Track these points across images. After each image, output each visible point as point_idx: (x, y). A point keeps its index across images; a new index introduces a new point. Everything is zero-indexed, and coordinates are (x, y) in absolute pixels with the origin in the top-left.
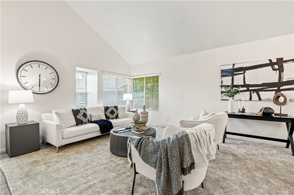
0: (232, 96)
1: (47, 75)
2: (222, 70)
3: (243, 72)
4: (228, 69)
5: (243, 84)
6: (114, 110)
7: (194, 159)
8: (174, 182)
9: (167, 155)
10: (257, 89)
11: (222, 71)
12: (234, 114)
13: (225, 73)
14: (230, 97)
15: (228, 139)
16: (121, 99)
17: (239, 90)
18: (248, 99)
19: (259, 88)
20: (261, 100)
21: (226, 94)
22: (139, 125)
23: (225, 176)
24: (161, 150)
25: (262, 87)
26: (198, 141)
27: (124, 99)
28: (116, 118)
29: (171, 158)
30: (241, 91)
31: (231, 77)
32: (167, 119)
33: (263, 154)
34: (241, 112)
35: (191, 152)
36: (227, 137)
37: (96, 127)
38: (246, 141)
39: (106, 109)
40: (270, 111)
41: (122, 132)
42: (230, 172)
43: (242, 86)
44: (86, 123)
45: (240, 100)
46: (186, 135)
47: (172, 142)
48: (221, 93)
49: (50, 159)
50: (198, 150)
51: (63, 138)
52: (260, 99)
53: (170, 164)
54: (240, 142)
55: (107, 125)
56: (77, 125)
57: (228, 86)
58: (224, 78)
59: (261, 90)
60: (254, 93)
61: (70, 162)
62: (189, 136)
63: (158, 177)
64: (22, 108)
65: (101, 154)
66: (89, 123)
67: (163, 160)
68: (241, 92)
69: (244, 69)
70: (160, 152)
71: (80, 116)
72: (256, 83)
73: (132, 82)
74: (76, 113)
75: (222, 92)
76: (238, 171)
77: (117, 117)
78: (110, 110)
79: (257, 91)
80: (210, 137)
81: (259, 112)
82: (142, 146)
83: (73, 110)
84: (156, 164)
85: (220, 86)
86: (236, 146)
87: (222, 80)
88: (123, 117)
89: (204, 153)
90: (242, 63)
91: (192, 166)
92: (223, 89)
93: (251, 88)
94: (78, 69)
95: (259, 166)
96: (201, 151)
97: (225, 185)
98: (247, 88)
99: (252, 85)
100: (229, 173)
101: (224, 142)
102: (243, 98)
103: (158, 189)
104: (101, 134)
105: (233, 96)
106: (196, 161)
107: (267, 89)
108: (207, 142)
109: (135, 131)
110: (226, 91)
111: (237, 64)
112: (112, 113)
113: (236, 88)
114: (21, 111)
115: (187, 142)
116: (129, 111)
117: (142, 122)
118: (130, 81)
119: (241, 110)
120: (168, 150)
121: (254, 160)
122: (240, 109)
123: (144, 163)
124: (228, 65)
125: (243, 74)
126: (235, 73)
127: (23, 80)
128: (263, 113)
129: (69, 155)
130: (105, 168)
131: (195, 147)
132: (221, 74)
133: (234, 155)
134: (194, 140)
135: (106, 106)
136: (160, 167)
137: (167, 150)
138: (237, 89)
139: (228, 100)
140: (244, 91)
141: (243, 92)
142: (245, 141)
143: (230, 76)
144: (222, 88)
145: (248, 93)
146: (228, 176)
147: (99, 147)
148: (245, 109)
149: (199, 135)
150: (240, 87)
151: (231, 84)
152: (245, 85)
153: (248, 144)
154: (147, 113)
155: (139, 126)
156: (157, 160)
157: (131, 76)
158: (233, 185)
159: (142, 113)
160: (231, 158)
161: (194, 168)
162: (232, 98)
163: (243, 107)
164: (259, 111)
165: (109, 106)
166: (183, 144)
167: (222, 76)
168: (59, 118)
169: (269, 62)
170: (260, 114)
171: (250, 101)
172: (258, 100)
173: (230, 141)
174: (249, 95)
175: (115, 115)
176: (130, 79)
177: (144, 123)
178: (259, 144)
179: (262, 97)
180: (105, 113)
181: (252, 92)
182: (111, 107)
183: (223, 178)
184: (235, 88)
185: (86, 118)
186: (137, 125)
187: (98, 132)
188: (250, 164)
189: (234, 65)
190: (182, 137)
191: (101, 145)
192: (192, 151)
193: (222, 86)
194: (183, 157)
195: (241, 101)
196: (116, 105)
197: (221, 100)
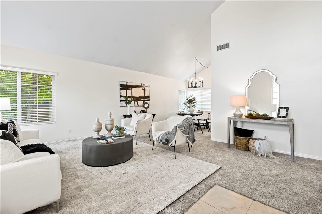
3: (131, 88)
4: (124, 85)
11: (121, 86)
19: (137, 99)
31: (126, 90)
59: (139, 100)
60: (136, 102)
72: (137, 96)
75: (121, 101)
85: (120, 96)
87: (121, 92)
92: (122, 99)
93: (135, 99)
124: (124, 82)
125: (131, 90)
126: (128, 88)
151: (126, 95)
152: (132, 97)
163: (135, 111)
167: (121, 89)
169: (141, 85)
179: (139, 105)
184: (128, 98)
189: (127, 82)
197: (121, 106)
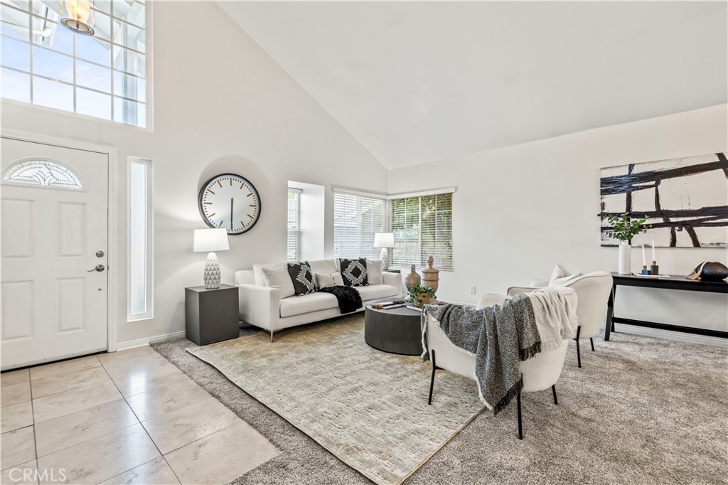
0: (627, 236)
1: (244, 200)
2: (601, 179)
3: (653, 183)
4: (617, 177)
5: (654, 209)
6: (360, 267)
7: (539, 337)
8: (507, 371)
9: (495, 329)
10: (689, 221)
11: (604, 181)
12: (632, 276)
13: (609, 186)
14: (623, 238)
15: (617, 334)
16: (370, 244)
17: (643, 223)
18: (668, 243)
19: (695, 218)
20: (700, 247)
21: (613, 233)
22: (423, 294)
23: (602, 391)
24: (484, 322)
25: (700, 217)
26: (546, 308)
27: (376, 245)
28: (364, 285)
29: (502, 334)
30: (648, 226)
31: (625, 195)
32: (472, 288)
33: (697, 364)
34: (649, 273)
35: (534, 326)
36: (616, 331)
37: (332, 300)
38: (663, 340)
39: (344, 264)
40: (720, 271)
41: (389, 307)
42: (614, 387)
43: (651, 215)
44: (310, 292)
45: (646, 246)
46: (527, 299)
47: (504, 309)
48: (602, 231)
49: (266, 350)
50: (547, 322)
51: (280, 317)
52: (696, 244)
53: (500, 343)
54: (648, 340)
55: (351, 297)
56: (297, 294)
57: (619, 215)
58: (607, 196)
59: (699, 223)
60: (680, 230)
61: (304, 356)
62: (532, 300)
63: (480, 366)
64: (214, 261)
65: (351, 347)
66: (315, 291)
67: (489, 337)
68: (649, 228)
69: (656, 177)
70: (483, 326)
71: (301, 278)
72: (686, 208)
73: (391, 206)
74: (294, 270)
75: (603, 229)
76: (631, 386)
77: (365, 283)
78: (351, 267)
79: (689, 227)
80: (566, 303)
81: (693, 273)
82: (451, 318)
83: (288, 264)
84: (475, 345)
85: (599, 215)
86: (636, 347)
87: (603, 200)
88: (378, 283)
89: (557, 326)
90: (651, 162)
91: (537, 347)
92: (606, 223)
93: (673, 220)
94: (291, 184)
95: (681, 381)
96: (552, 324)
97: (600, 403)
98: (664, 220)
99: (678, 211)
100: (611, 388)
101: (607, 339)
102: (653, 241)
103: (481, 383)
104: (342, 313)
105: (629, 238)
106: (543, 339)
107: (713, 222)
108: (561, 310)
109: (414, 306)
110: (613, 226)
111: (639, 164)
112: (356, 272)
113: (638, 218)
114: (212, 265)
115: (529, 310)
116: (386, 270)
117: (429, 289)
118: (386, 206)
119: (649, 269)
120: (497, 322)
121: (672, 371)
122: (645, 267)
123: (454, 346)
124: (618, 166)
125: (654, 188)
126: (635, 185)
127: (209, 210)
128: (702, 275)
129: (296, 346)
130: (368, 368)
131: (541, 318)
132: (601, 187)
133: (627, 362)
134: (540, 307)
135: (344, 258)
136: (484, 350)
137: (495, 323)
138: (638, 220)
139: (618, 246)
140: (655, 226)
141: (653, 227)
142: (660, 339)
143: (623, 191)
144: (602, 219)
145: (667, 230)
146: (610, 392)
147: (343, 336)
148: (658, 267)
149: (547, 300)
150: (646, 216)
151: (624, 210)
152: (659, 213)
153: (666, 346)
154: (437, 273)
155: (424, 296)
156: (478, 340)
157: (388, 195)
158: (618, 404)
159: (425, 273)
160: (621, 366)
161: (540, 351)
162: (628, 241)
163: (655, 262)
164: (692, 270)
165: (350, 258)
166: (522, 312)
167: (603, 192)
168: (269, 279)
169: (717, 160)
170: (695, 277)
171: (673, 250)
172: (692, 245)
173: (624, 338)
174: (670, 234)
175: (361, 277)
176: (386, 200)
177: (430, 293)
178: (693, 346)
179: (701, 240)
180: (342, 274)
181: (677, 228)
182: (354, 260)
183: (598, 394)
184: (636, 219)
185: (310, 282)
186: (418, 294)
187: (335, 309)
188: (660, 378)
189: (631, 167)
190: (519, 302)
191: (345, 334)
192: (537, 323)
193: (603, 215)
194: (522, 333)
195: (648, 250)
196: (363, 258)
197: (602, 246)
